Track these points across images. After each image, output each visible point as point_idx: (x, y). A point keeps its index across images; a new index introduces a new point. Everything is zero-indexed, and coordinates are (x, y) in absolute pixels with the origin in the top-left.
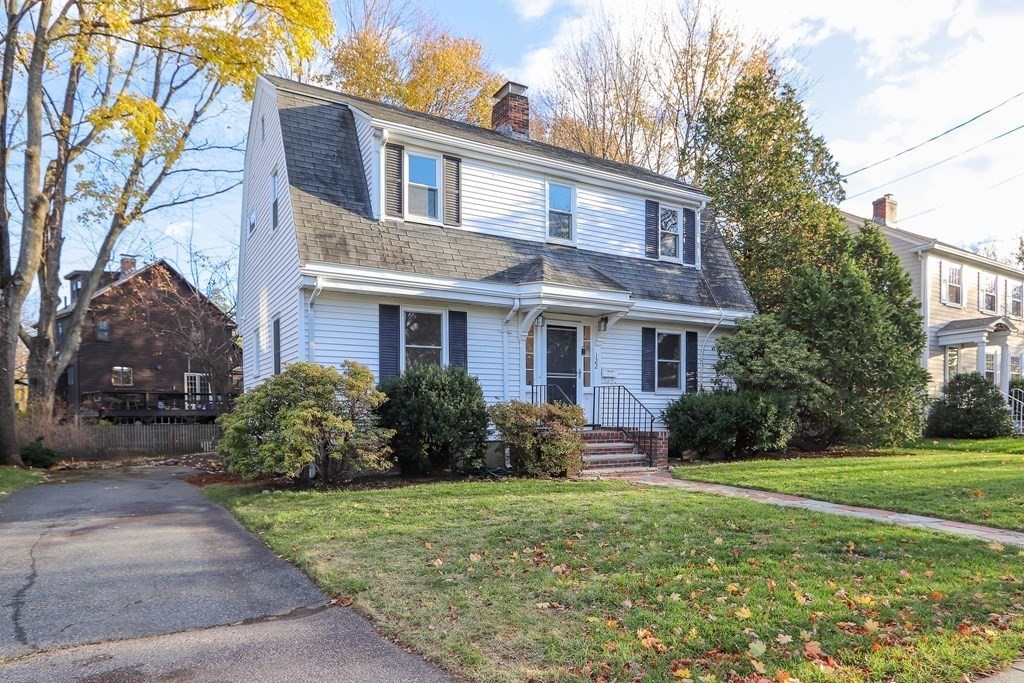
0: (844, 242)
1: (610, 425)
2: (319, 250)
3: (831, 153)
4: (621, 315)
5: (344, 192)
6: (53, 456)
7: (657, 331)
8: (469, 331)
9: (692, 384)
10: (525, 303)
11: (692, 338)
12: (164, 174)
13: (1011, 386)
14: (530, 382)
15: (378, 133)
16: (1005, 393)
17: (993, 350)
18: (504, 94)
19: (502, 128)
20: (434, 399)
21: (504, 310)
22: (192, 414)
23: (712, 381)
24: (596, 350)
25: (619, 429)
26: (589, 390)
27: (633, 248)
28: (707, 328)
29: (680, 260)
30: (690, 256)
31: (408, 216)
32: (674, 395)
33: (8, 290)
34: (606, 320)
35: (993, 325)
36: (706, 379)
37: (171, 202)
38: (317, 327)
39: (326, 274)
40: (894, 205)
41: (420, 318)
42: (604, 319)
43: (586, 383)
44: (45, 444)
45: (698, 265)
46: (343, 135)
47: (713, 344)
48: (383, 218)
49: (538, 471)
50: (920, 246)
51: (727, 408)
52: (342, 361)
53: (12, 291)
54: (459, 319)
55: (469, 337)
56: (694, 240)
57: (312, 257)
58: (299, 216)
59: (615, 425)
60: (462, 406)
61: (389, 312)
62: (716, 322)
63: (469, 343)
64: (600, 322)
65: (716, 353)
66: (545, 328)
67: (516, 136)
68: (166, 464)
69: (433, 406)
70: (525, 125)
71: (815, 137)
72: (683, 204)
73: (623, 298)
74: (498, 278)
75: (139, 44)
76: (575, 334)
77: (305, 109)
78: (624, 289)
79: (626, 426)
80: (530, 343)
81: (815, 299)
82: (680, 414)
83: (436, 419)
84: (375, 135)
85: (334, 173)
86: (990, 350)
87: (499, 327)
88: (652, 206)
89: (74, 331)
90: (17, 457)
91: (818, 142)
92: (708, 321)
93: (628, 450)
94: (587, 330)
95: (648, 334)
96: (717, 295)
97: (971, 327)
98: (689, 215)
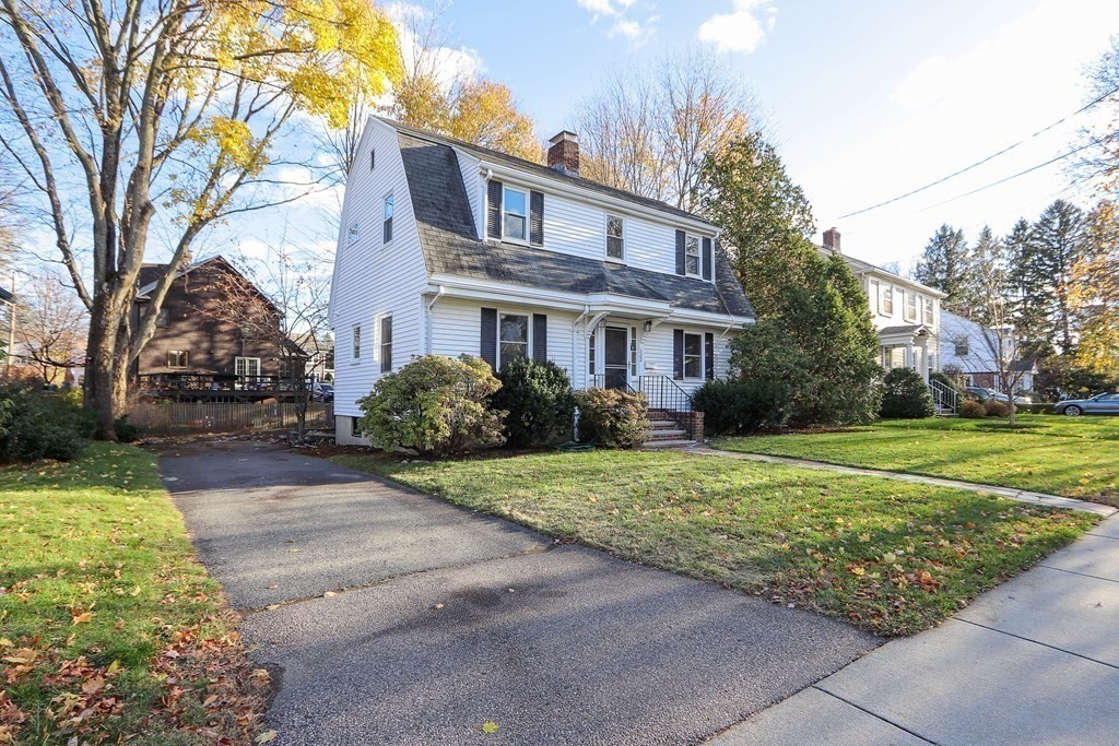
0: (820, 267)
1: (655, 407)
2: (441, 264)
3: (807, 198)
4: (662, 320)
5: (455, 217)
6: (135, 432)
7: (685, 332)
8: (548, 330)
9: (710, 375)
10: (592, 309)
11: (709, 337)
12: (238, 184)
13: (930, 378)
14: (592, 372)
15: (484, 172)
16: (926, 382)
17: (918, 350)
18: (560, 140)
19: (557, 166)
20: (537, 386)
21: (576, 314)
22: (245, 394)
23: (727, 372)
24: (640, 346)
25: (662, 410)
26: (636, 378)
27: (669, 268)
28: (721, 330)
29: (700, 277)
30: (707, 274)
31: (504, 239)
32: (699, 382)
33: (113, 283)
34: (650, 323)
35: (917, 331)
36: (721, 371)
37: (244, 207)
38: (434, 326)
39: (448, 283)
40: (838, 236)
41: (509, 318)
42: (649, 322)
43: (634, 374)
44: (129, 422)
45: (713, 281)
46: (449, 170)
47: (727, 343)
48: (486, 239)
49: (614, 444)
50: (864, 269)
51: (743, 394)
52: (460, 354)
53: (116, 284)
54: (540, 320)
55: (548, 335)
56: (710, 261)
57: (436, 269)
58: (423, 236)
59: (659, 407)
60: (557, 392)
61: (488, 314)
62: (729, 326)
63: (548, 339)
64: (645, 325)
65: (729, 350)
66: (604, 329)
67: (569, 173)
68: (239, 439)
69: (536, 391)
70: (576, 165)
71: (794, 186)
72: (702, 233)
73: (663, 306)
74: (573, 289)
75: (242, 78)
76: (625, 333)
77: (420, 149)
78: (666, 299)
79: (669, 407)
80: (592, 340)
81: (802, 310)
82: (707, 398)
83: (539, 402)
84: (481, 173)
85: (446, 201)
86: (914, 349)
87: (570, 327)
88: (680, 235)
89: (149, 319)
90: (112, 433)
91: (798, 190)
92: (723, 325)
93: (671, 427)
94: (634, 329)
95: (678, 333)
96: (729, 306)
97: (902, 331)
98: (707, 242)
